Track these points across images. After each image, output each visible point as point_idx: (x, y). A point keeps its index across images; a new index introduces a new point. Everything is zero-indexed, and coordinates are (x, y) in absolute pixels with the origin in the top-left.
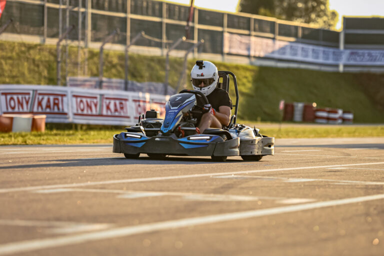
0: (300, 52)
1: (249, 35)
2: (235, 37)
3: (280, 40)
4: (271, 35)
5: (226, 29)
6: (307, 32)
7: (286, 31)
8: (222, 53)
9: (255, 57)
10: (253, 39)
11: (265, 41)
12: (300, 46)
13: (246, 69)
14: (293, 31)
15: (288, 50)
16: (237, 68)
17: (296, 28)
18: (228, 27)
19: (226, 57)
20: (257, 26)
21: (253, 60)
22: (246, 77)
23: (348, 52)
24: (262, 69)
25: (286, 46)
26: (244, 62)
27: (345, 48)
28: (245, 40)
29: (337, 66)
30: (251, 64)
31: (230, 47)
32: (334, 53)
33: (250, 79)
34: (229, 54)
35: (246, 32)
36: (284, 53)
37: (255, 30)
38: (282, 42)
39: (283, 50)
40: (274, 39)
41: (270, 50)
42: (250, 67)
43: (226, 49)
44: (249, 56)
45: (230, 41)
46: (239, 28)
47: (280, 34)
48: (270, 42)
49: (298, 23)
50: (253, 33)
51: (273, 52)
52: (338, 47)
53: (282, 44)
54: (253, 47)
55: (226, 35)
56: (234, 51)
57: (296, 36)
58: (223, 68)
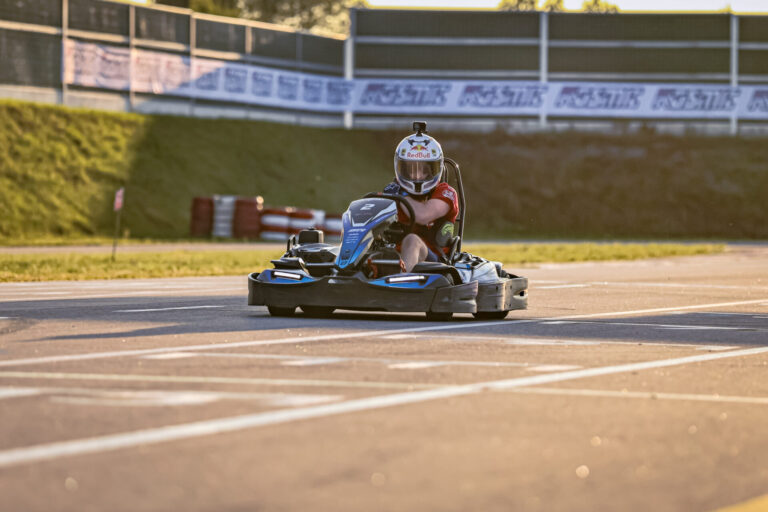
0: (249, 83)
1: (126, 45)
2: (91, 47)
3: (199, 57)
4: (180, 47)
5: (67, 32)
6: (264, 41)
7: (215, 39)
8: (58, 85)
9: (139, 94)
10: (135, 54)
11: (165, 58)
12: (251, 70)
13: (113, 120)
14: (233, 36)
15: (222, 79)
16: (92, 118)
17: (241, 30)
18: (71, 26)
19: (67, 93)
20: (143, 25)
21: (136, 101)
22: (112, 139)
23: (364, 84)
24: (160, 121)
25: (218, 69)
26: (114, 105)
27: (356, 76)
28: (115, 55)
29: (340, 115)
30: (131, 109)
31: (78, 72)
32: (330, 87)
33: (123, 142)
34: (75, 87)
35: (118, 39)
36: (212, 87)
37: (138, 35)
38: (205, 64)
39: (209, 79)
40: (186, 54)
41: (177, 79)
42: (125, 115)
43: (68, 77)
44: (125, 93)
45: (79, 57)
46: (100, 29)
47: (199, 45)
48: (176, 60)
49: (248, 21)
50: (135, 41)
51: (184, 85)
52: (341, 74)
53: (209, 66)
54: (133, 69)
55: (68, 44)
56: (88, 80)
57: (240, 48)
58: (53, 118)
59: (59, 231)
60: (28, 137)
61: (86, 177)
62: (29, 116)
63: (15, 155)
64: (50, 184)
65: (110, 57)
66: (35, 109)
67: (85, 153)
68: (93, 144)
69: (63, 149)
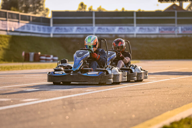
0: (31, 28)
1: (6, 20)
3: (21, 23)
4: (17, 20)
6: (34, 19)
7: (24, 18)
9: (9, 31)
10: (8, 22)
11: (14, 23)
12: (32, 25)
13: (5, 37)
14: (28, 18)
15: (26, 27)
16: (1, 36)
17: (29, 16)
20: (10, 16)
21: (9, 33)
22: (5, 41)
23: (55, 28)
24: (13, 37)
25: (25, 25)
26: (4, 33)
27: (53, 26)
29: (50, 34)
30: (8, 34)
32: (48, 28)
33: (8, 41)
35: (5, 19)
36: (24, 29)
37: (9, 18)
38: (23, 23)
39: (23, 27)
40: (18, 22)
41: (17, 27)
42: (7, 36)
44: (6, 31)
46: (1, 17)
47: (21, 20)
48: (17, 23)
49: (30, 14)
50: (8, 19)
51: (19, 28)
52: (49, 25)
53: (23, 24)
54: (8, 25)
57: (29, 20)
61: (2, 49)
65: (3, 23)
68: (2, 42)
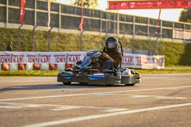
1: (183, 31)
2: (177, 31)
5: (174, 28)
8: (172, 38)
10: (185, 32)
13: (181, 44)
16: (178, 44)
18: (175, 27)
19: (174, 40)
20: (186, 27)
21: (185, 41)
22: (182, 48)
24: (188, 44)
26: (181, 42)
28: (181, 32)
30: (184, 42)
31: (175, 36)
33: (184, 48)
34: (175, 38)
35: (182, 29)
37: (185, 29)
42: (183, 44)
43: (174, 37)
44: (183, 39)
45: (176, 33)
46: (179, 28)
50: (185, 30)
54: (184, 35)
55: (174, 31)
56: (177, 37)
58: (172, 44)
59: (175, 64)
60: (169, 48)
61: (178, 55)
62: (168, 44)
63: (167, 51)
64: (173, 56)
65: (181, 33)
66: (169, 43)
67: (178, 50)
68: (179, 49)
69: (174, 50)
